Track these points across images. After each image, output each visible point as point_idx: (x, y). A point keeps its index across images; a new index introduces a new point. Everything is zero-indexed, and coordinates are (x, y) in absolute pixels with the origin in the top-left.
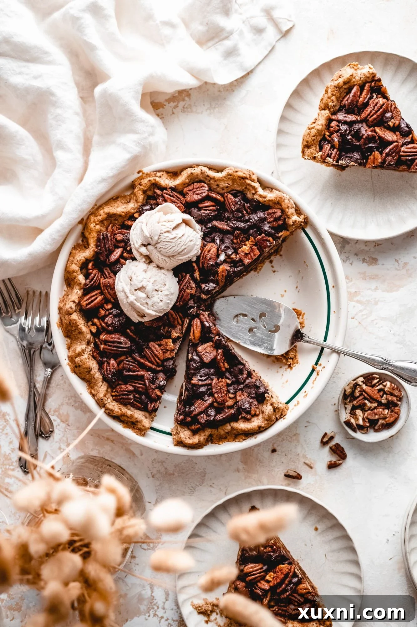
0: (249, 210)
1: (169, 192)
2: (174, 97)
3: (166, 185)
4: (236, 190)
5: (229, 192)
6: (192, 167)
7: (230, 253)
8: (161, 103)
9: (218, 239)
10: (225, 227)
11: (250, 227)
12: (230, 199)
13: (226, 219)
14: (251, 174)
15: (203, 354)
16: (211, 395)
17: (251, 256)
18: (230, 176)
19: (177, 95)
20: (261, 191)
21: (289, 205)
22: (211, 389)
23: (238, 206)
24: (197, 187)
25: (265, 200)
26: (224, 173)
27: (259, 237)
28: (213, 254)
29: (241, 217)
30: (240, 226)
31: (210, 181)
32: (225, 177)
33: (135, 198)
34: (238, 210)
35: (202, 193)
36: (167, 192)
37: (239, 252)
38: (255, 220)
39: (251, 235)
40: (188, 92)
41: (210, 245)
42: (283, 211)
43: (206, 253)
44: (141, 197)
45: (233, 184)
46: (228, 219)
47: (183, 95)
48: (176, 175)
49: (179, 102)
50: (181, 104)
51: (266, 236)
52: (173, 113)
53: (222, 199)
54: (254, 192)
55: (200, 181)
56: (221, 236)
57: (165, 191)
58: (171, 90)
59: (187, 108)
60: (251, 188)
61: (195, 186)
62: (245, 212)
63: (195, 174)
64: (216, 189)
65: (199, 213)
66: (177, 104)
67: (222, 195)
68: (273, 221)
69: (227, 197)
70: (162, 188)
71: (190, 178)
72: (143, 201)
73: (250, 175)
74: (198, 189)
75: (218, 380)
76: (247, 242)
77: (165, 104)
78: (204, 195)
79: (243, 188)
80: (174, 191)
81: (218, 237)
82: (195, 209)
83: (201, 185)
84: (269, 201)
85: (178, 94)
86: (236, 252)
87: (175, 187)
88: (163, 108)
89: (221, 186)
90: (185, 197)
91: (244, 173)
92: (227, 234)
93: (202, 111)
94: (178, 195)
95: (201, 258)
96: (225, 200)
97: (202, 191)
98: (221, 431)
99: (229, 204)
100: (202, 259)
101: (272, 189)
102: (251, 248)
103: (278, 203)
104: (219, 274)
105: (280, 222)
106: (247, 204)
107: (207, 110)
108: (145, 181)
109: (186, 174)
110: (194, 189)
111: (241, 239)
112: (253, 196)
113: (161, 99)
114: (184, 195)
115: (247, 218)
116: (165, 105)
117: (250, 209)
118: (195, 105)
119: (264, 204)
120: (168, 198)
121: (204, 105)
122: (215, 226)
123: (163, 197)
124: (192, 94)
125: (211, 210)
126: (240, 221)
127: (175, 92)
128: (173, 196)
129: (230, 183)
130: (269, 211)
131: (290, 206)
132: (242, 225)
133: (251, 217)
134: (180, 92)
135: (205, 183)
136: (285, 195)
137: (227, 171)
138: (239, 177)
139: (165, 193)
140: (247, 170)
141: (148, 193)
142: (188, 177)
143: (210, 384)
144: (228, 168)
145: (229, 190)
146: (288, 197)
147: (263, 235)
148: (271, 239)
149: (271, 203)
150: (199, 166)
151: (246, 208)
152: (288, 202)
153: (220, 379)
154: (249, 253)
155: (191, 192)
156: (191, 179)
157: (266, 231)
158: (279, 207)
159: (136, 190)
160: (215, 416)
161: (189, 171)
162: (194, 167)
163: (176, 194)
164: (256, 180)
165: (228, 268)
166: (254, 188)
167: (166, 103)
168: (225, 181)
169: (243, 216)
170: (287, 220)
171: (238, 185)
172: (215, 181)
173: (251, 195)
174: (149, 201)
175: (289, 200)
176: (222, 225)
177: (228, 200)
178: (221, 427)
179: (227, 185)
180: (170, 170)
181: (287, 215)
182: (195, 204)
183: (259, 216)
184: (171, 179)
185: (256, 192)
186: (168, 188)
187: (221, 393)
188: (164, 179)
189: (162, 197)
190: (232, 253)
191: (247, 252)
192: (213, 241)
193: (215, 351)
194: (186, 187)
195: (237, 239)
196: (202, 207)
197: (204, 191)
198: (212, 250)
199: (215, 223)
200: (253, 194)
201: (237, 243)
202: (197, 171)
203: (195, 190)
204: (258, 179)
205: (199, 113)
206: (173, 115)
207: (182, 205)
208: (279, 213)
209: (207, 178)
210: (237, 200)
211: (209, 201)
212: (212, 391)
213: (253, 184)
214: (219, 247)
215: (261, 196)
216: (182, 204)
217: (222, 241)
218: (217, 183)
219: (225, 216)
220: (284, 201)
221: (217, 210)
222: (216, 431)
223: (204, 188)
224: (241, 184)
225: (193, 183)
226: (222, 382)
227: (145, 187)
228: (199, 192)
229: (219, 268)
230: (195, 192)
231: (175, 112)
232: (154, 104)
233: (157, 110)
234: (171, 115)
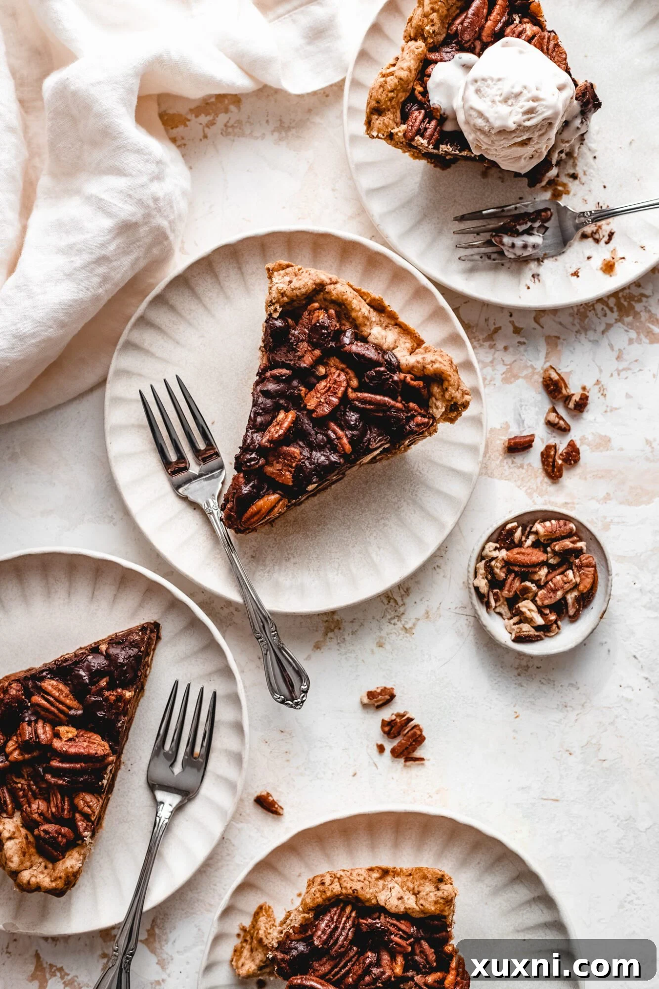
2: (207, 104)
8: (180, 115)
47: (227, 103)
49: (217, 115)
50: (222, 118)
52: (205, 137)
59: (232, 126)
66: (214, 119)
77: (189, 117)
88: (186, 126)
93: (264, 134)
107: (273, 131)
113: (181, 109)
116: (189, 120)
118: (249, 122)
121: (267, 121)
124: (243, 102)
127: (209, 96)
134: (220, 97)
167: (192, 117)
205: (257, 138)
206: (204, 141)
231: (209, 135)
232: (166, 118)
233: (172, 128)
234: (201, 140)
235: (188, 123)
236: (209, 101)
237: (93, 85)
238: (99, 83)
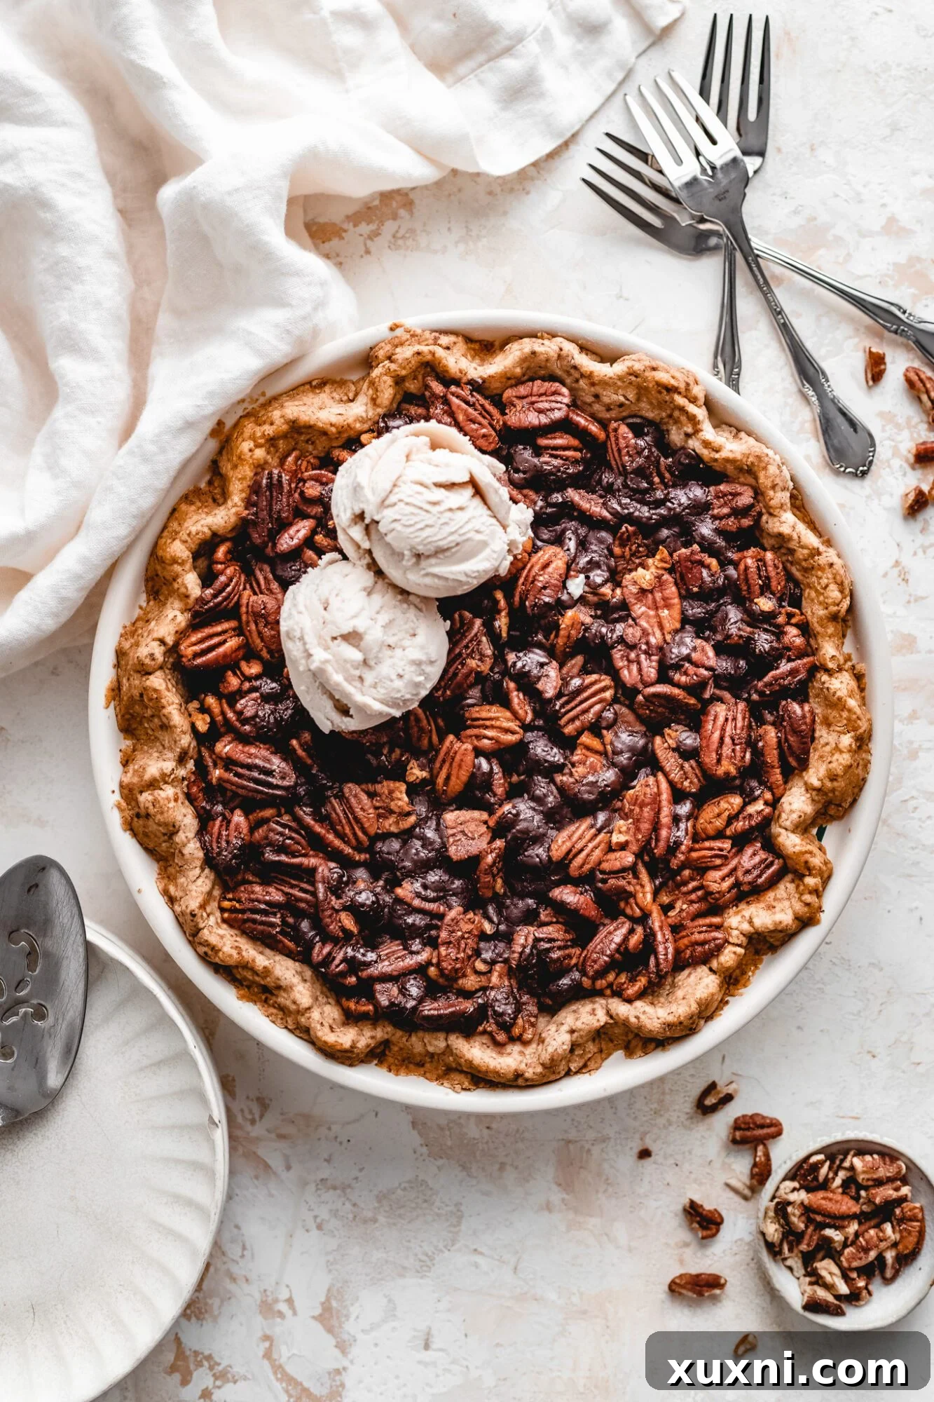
0: (667, 475)
1: (465, 392)
2: (369, 208)
3: (461, 371)
4: (641, 417)
5: (623, 419)
6: (536, 337)
7: (599, 580)
8: (334, 225)
9: (573, 538)
10: (598, 509)
11: (664, 522)
12: (625, 438)
13: (604, 489)
14: (692, 383)
15: (453, 835)
16: (433, 943)
17: (655, 601)
18: (633, 378)
19: (377, 202)
20: (708, 432)
21: (778, 481)
22: (438, 928)
23: (640, 460)
24: (542, 391)
25: (717, 456)
26: (619, 368)
27: (683, 550)
28: (556, 576)
29: (646, 491)
30: (637, 513)
31: (577, 381)
32: (620, 378)
33: (371, 392)
34: (641, 472)
35: (552, 410)
36: (459, 391)
37: (624, 583)
38: (680, 505)
39: (663, 542)
40: (407, 195)
41: (549, 552)
42: (758, 493)
43: (536, 569)
44: (387, 393)
45: (638, 400)
46: (609, 490)
47: (394, 204)
48: (488, 351)
49: (382, 223)
50: (389, 227)
51: (702, 551)
52: (368, 252)
53: (602, 436)
54: (690, 430)
55: (552, 378)
56: (582, 531)
57: (453, 388)
58: (361, 190)
59: (403, 237)
60: (683, 418)
61: (535, 389)
62: (656, 479)
63: (542, 357)
64: (590, 405)
65: (535, 460)
66: (379, 228)
67: (604, 424)
68: (728, 516)
69: (616, 430)
70: (449, 380)
71: (525, 365)
72: (391, 403)
73: (688, 384)
74: (543, 398)
75: (465, 912)
76: (650, 561)
77: (345, 226)
78: (557, 415)
79: (664, 414)
80: (479, 393)
81: (575, 532)
82: (524, 449)
83: (553, 389)
84: (727, 460)
85: (381, 201)
86: (615, 578)
87: (484, 381)
88: (342, 238)
89: (606, 400)
90: (503, 414)
91: (673, 377)
92: (600, 529)
93: (445, 247)
94: (487, 404)
95: (522, 580)
96: (608, 436)
97: (554, 405)
98: (418, 1043)
99: (619, 450)
100: (523, 584)
101: (739, 431)
102: (659, 577)
103: (747, 471)
104: (562, 633)
105: (746, 522)
106: (666, 458)
107: (457, 243)
108: (405, 353)
109: (518, 353)
110: (531, 395)
111: (634, 548)
112: (686, 442)
113: (335, 215)
114: (502, 406)
115: (659, 494)
116: (345, 231)
117: (672, 474)
118: (424, 231)
119: (711, 467)
120: (459, 406)
121: (449, 229)
122: (572, 501)
123: (446, 401)
124: (417, 202)
125: (567, 459)
126: (639, 501)
127: (372, 197)
128: (472, 405)
129: (631, 396)
130: (722, 487)
131: (781, 484)
132: (645, 512)
133: (672, 495)
134: (386, 197)
135: (563, 384)
136: (771, 453)
137: (629, 363)
138: (658, 384)
139: (453, 394)
140: (681, 370)
141: (407, 384)
142: (524, 360)
143: (441, 917)
144: (633, 357)
145: (624, 414)
146: (777, 458)
147: (696, 547)
148: (714, 562)
149: (730, 468)
150: (554, 336)
151: (663, 468)
152: (778, 472)
153: (471, 915)
154: (651, 592)
155: (525, 401)
156: (528, 368)
157: (703, 537)
158: (751, 480)
159: (376, 372)
160: (421, 1000)
161: (527, 345)
162: (542, 338)
163: (482, 401)
164: (702, 401)
165: (588, 620)
166: (692, 419)
167: (349, 226)
168: (619, 388)
169: (652, 488)
170: (764, 518)
171: (651, 404)
172: (593, 384)
173: (682, 436)
174: (407, 406)
175: (779, 467)
176: (591, 504)
177: (617, 439)
178: (421, 1034)
179: (622, 399)
180: (476, 336)
181: (768, 507)
182: (529, 436)
183: (691, 496)
184: (473, 358)
185: (697, 431)
186: (464, 380)
187: (459, 949)
188: (458, 355)
189: (443, 404)
190: (605, 582)
191: (645, 586)
192: (559, 541)
193: (486, 838)
194: (511, 386)
195: (622, 545)
196: (547, 448)
197: (559, 405)
198: (553, 566)
199: (573, 495)
200: (688, 436)
201: (623, 556)
202: (547, 348)
203: (534, 399)
204: (706, 397)
205: (435, 252)
206: (367, 257)
207: (493, 433)
208: (746, 499)
209: (572, 371)
210: (641, 443)
211: (567, 433)
212: (438, 937)
213: (692, 409)
214: (574, 560)
215: (706, 444)
216: (494, 429)
217: (583, 545)
218: (598, 389)
219: (600, 479)
220: (765, 468)
221: (583, 460)
222: (404, 1039)
223: (559, 398)
224: (659, 403)
225: (532, 379)
226: (473, 922)
227: (404, 368)
228: (547, 405)
229: (562, 615)
230: (533, 403)
231: (373, 249)
232: (314, 228)
233: (323, 242)
234: (362, 256)
235: (344, 234)
236: (370, 205)
237: (229, 193)
238: (237, 190)
